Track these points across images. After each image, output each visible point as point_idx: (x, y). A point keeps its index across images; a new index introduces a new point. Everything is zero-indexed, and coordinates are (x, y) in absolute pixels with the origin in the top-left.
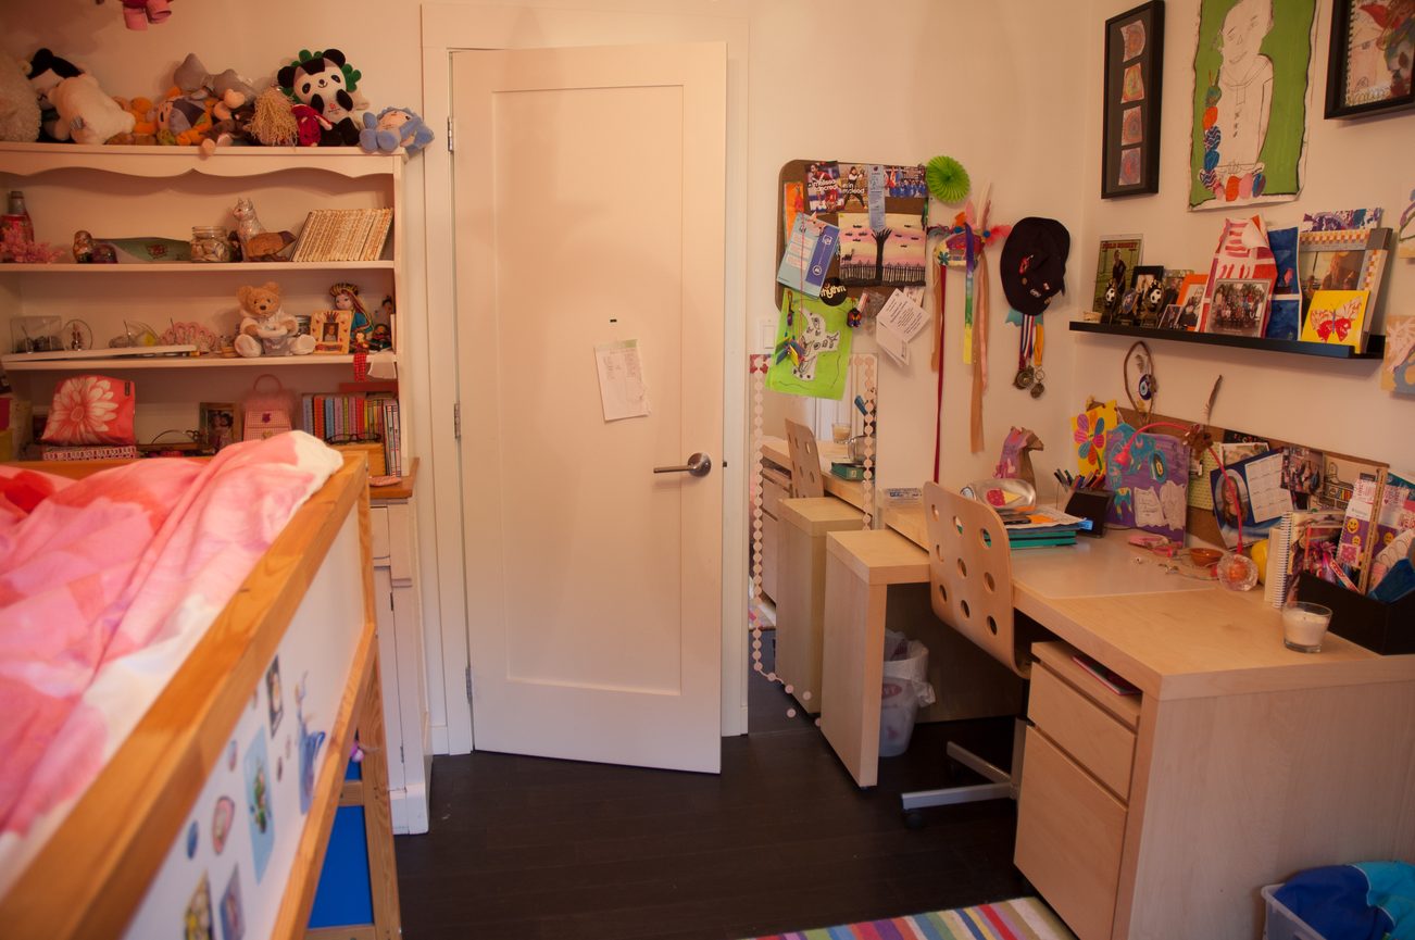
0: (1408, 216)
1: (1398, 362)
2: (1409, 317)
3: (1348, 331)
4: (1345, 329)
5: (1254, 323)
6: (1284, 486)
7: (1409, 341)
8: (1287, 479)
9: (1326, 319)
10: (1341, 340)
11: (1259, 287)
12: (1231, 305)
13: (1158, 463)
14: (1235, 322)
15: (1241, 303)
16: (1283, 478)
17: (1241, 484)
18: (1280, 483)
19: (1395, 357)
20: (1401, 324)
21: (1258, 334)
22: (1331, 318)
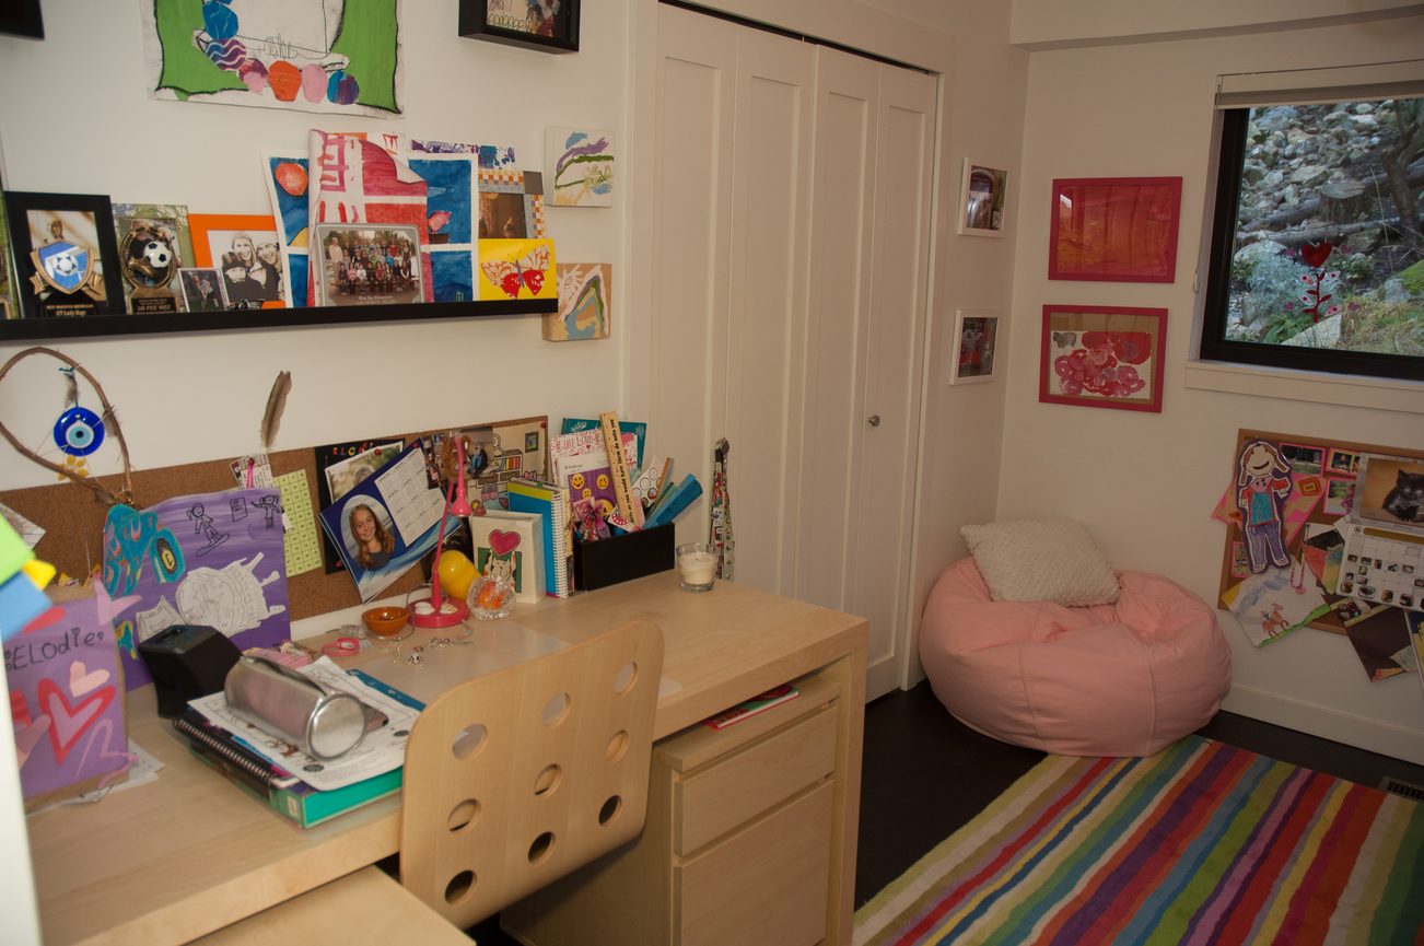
0: (564, 163)
1: (568, 311)
2: (575, 265)
3: (542, 283)
4: (538, 281)
5: (412, 284)
6: (432, 485)
7: (576, 288)
8: (435, 476)
9: (508, 272)
10: (535, 294)
11: (402, 234)
12: (365, 262)
13: (166, 552)
14: (375, 284)
15: (382, 259)
16: (429, 477)
17: (378, 508)
18: (426, 484)
19: (565, 306)
20: (568, 272)
21: (421, 298)
22: (515, 270)
